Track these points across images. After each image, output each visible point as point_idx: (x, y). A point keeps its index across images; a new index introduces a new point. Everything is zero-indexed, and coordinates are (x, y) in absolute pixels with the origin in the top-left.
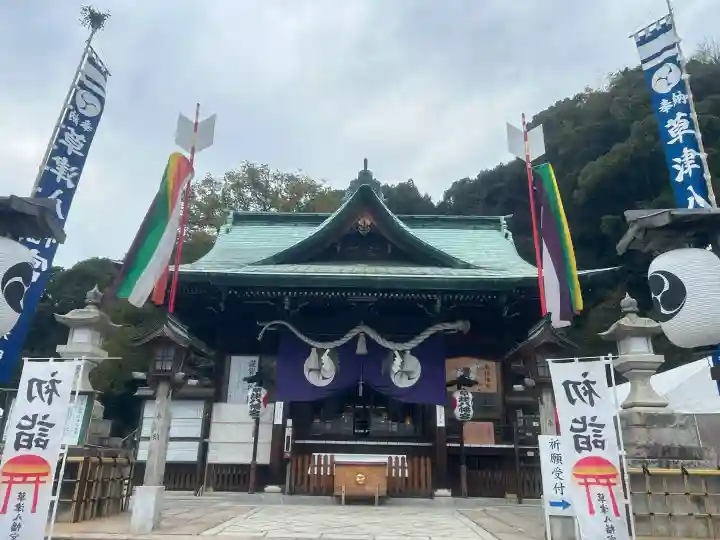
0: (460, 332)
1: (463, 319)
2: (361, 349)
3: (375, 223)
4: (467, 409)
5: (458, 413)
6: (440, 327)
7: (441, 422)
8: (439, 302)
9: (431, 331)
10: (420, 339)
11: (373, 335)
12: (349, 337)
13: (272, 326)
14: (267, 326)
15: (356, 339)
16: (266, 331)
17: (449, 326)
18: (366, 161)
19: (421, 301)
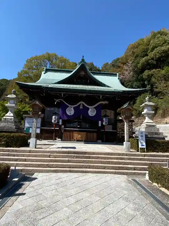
0: (106, 104)
1: (107, 101)
2: (81, 107)
3: (85, 74)
4: (106, 123)
5: (104, 123)
6: (101, 103)
7: (100, 125)
8: (101, 96)
9: (99, 103)
10: (96, 105)
11: (85, 104)
12: (78, 104)
13: (59, 100)
14: (57, 100)
15: (80, 105)
16: (57, 102)
17: (104, 102)
18: (83, 56)
19: (97, 96)
